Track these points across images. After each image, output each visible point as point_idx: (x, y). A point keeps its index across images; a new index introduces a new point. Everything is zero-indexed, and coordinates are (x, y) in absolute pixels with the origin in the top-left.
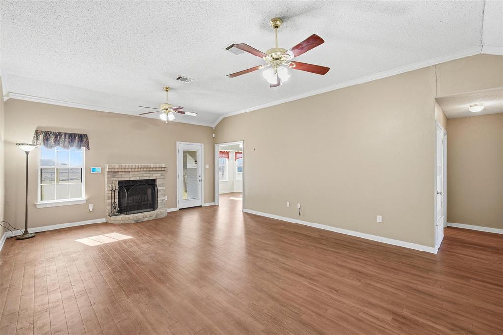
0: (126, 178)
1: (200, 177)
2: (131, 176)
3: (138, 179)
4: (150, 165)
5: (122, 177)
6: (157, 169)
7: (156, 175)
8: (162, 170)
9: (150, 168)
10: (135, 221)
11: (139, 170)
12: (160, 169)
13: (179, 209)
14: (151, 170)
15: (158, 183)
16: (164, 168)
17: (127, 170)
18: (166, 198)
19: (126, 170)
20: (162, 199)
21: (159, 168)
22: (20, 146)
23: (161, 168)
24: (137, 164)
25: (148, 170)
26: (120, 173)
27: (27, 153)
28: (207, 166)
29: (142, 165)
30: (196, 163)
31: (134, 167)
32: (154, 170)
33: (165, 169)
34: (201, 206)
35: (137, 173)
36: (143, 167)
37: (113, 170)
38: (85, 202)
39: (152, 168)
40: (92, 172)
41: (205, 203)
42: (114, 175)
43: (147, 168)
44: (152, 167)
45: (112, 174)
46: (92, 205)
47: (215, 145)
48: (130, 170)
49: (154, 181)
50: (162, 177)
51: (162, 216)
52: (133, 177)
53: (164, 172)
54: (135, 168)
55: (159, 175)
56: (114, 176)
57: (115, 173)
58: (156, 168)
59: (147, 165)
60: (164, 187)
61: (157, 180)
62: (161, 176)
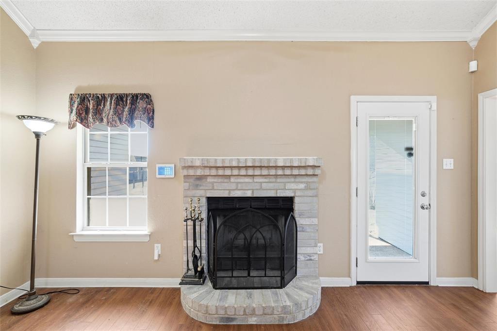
0: (222, 190)
1: (423, 195)
2: (233, 186)
3: (249, 194)
4: (276, 160)
5: (213, 189)
6: (296, 172)
7: (293, 186)
8: (309, 172)
9: (276, 167)
10: (222, 319)
11: (250, 172)
12: (303, 172)
13: (358, 283)
14: (280, 172)
15: (298, 206)
16: (314, 167)
17: (223, 171)
18: (320, 249)
19: (221, 172)
20: (309, 250)
21: (299, 167)
22: (25, 121)
23: (305, 167)
24: (242, 158)
25: (273, 172)
26: (210, 180)
27: (38, 135)
28: (449, 164)
29: (254, 160)
30: (410, 155)
31: (234, 164)
32: (288, 172)
33: (318, 171)
34: (427, 283)
35: (247, 180)
36: (257, 164)
37: (191, 172)
38: (147, 239)
39: (283, 167)
40: (158, 176)
41: (439, 275)
42: (198, 182)
43: (268, 167)
44: (281, 164)
45: (192, 180)
46: (159, 245)
47: (480, 97)
48: (228, 172)
49: (290, 200)
50: (310, 193)
51: (300, 318)
52: (237, 189)
53: (315, 179)
54: (239, 168)
55: (302, 186)
56: (197, 187)
57: (200, 178)
58: (292, 167)
59: (269, 160)
60: (315, 221)
61: (296, 200)
62: (307, 188)
